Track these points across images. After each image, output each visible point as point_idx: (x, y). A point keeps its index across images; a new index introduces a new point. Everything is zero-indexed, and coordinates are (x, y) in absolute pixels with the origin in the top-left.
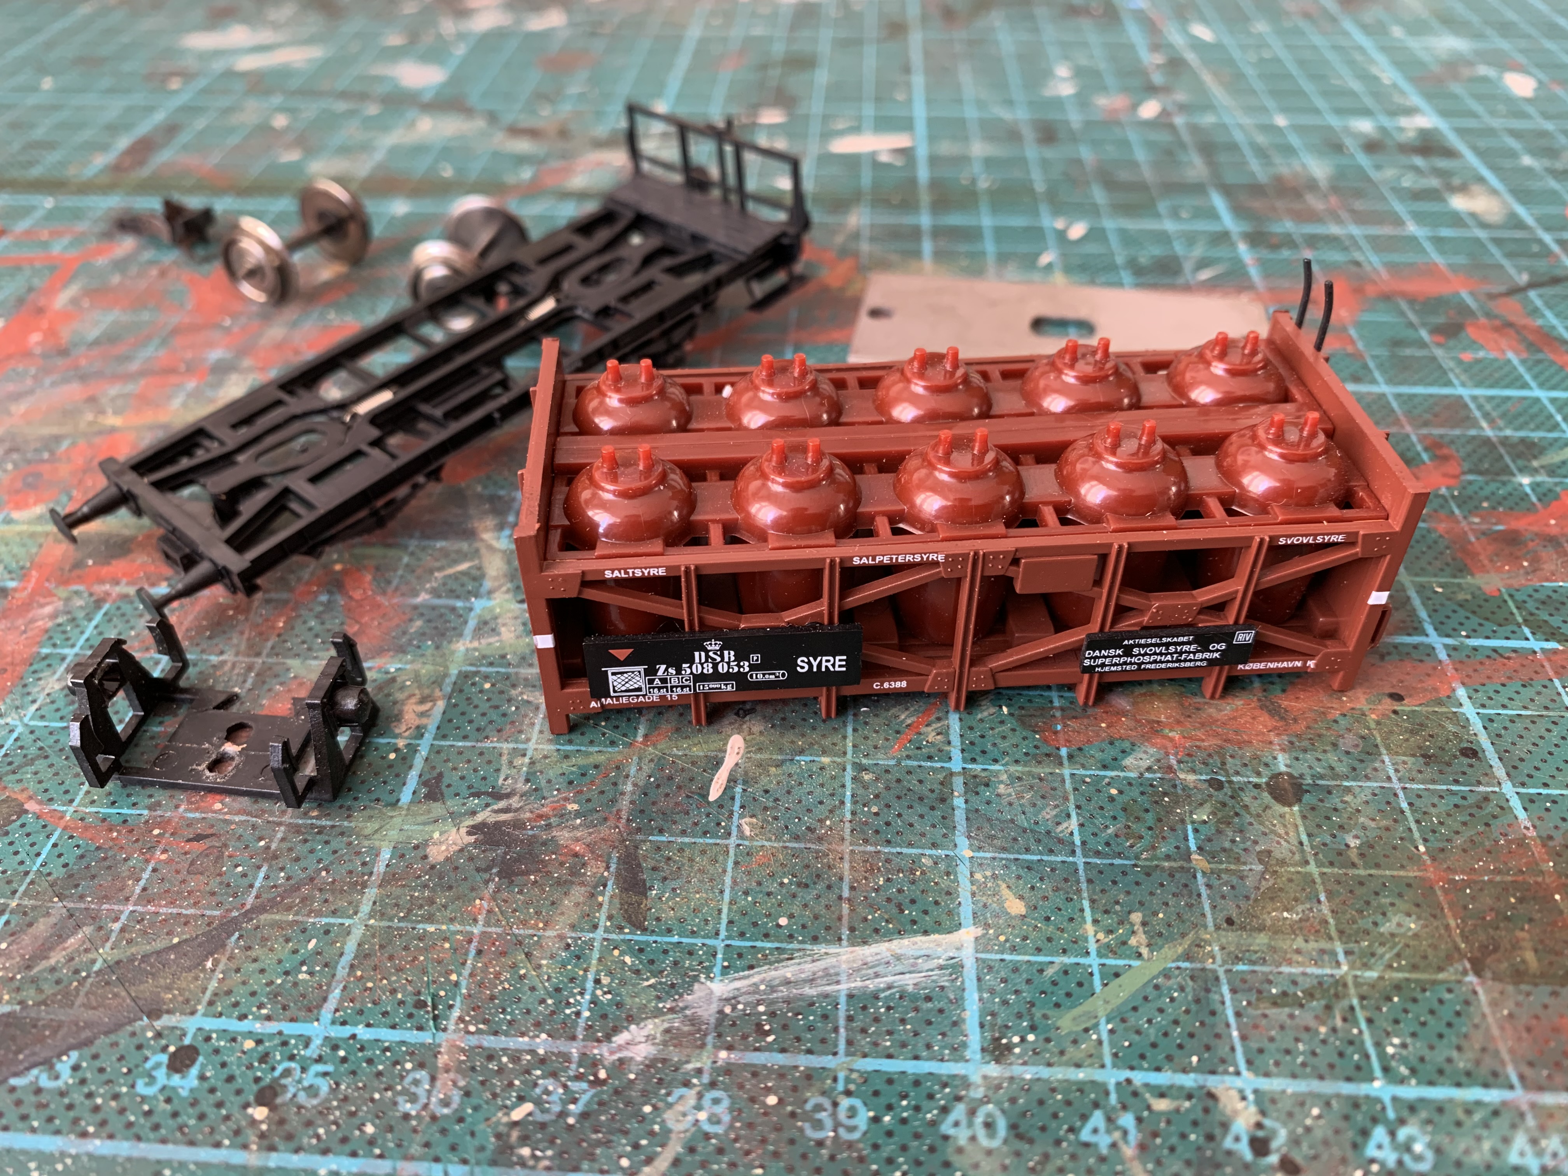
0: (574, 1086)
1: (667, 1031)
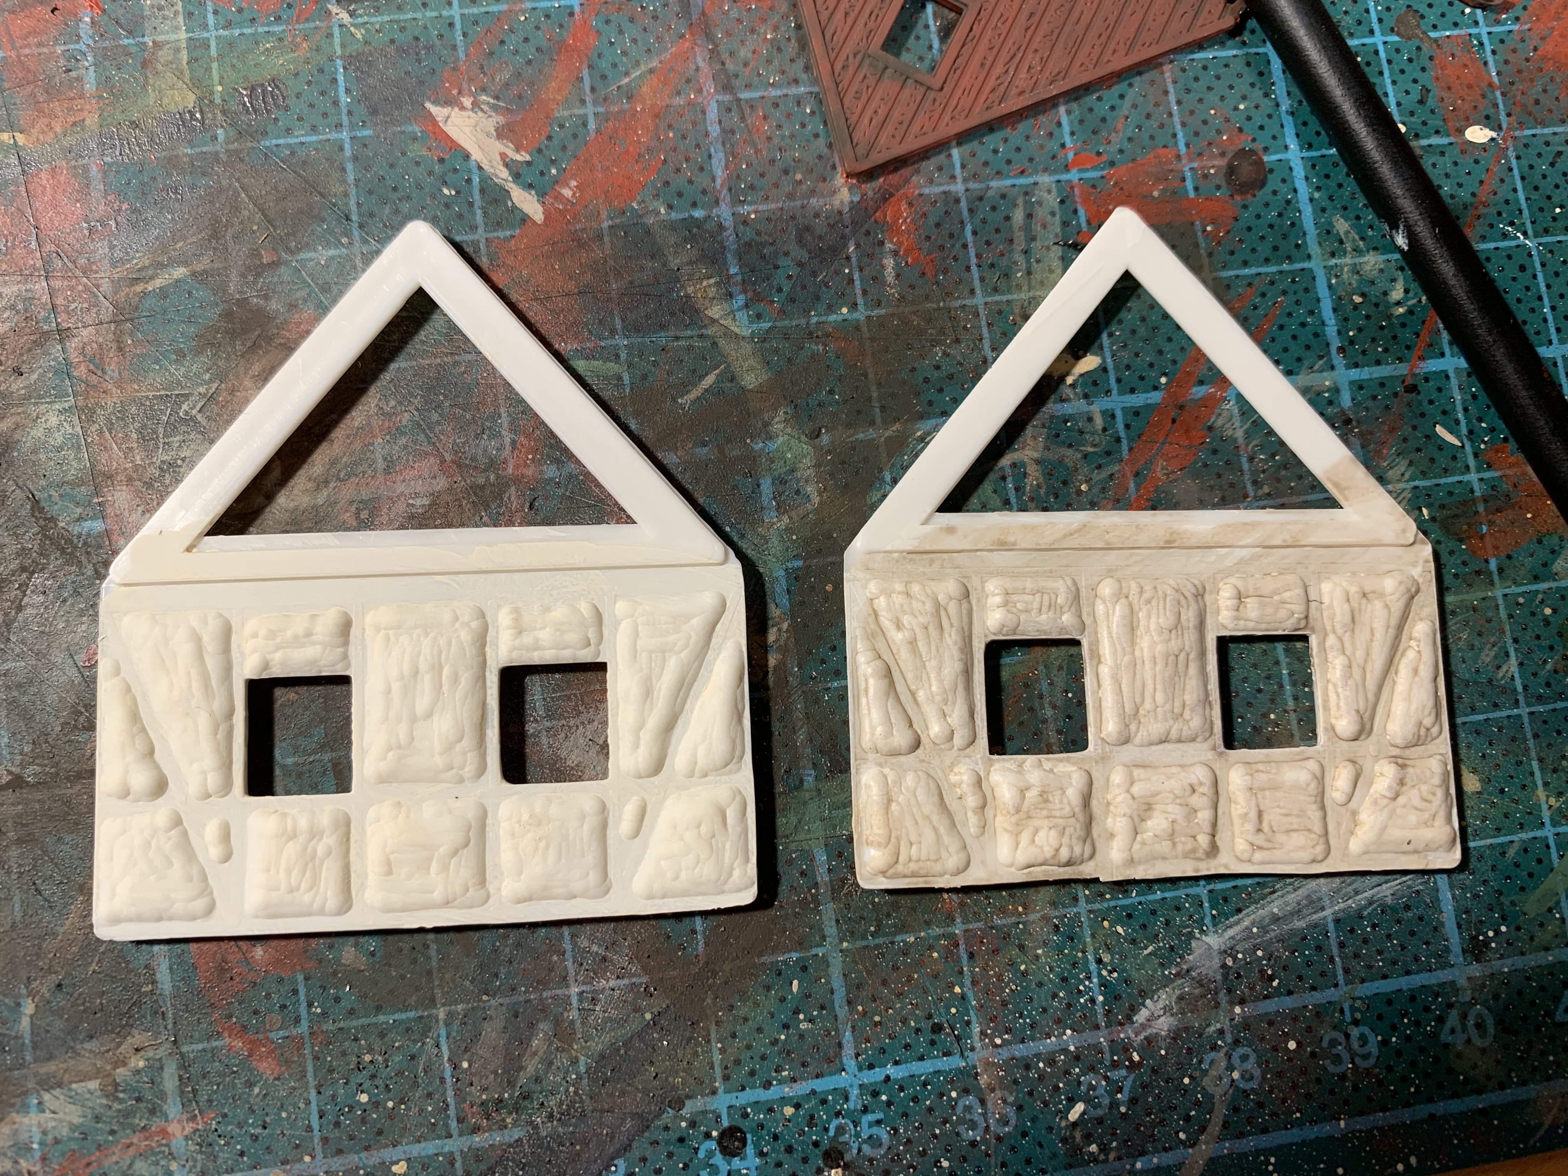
0: (1114, 1075)
1: (1181, 998)
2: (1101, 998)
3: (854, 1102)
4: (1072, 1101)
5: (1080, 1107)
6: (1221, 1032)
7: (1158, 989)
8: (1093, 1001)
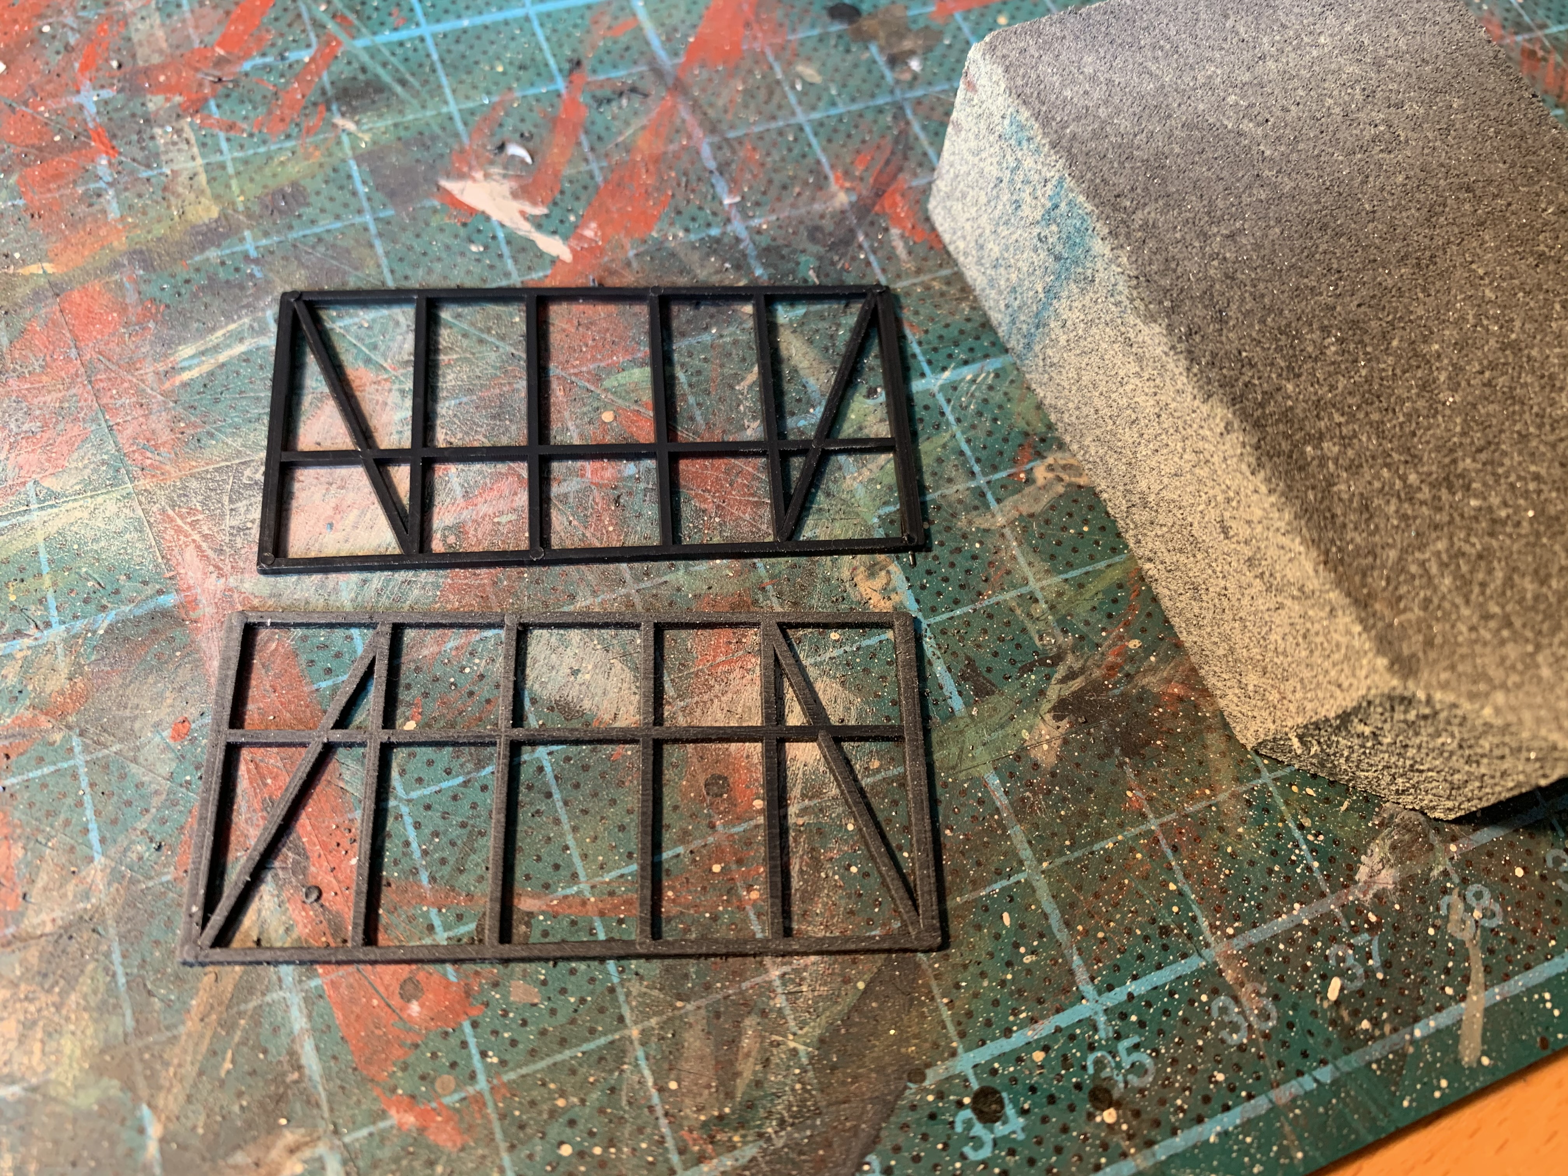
0: (1358, 941)
2: (1316, 864)
3: (1104, 1033)
4: (1325, 978)
5: (1336, 984)
6: (1445, 873)
7: (1368, 843)
8: (1309, 868)
